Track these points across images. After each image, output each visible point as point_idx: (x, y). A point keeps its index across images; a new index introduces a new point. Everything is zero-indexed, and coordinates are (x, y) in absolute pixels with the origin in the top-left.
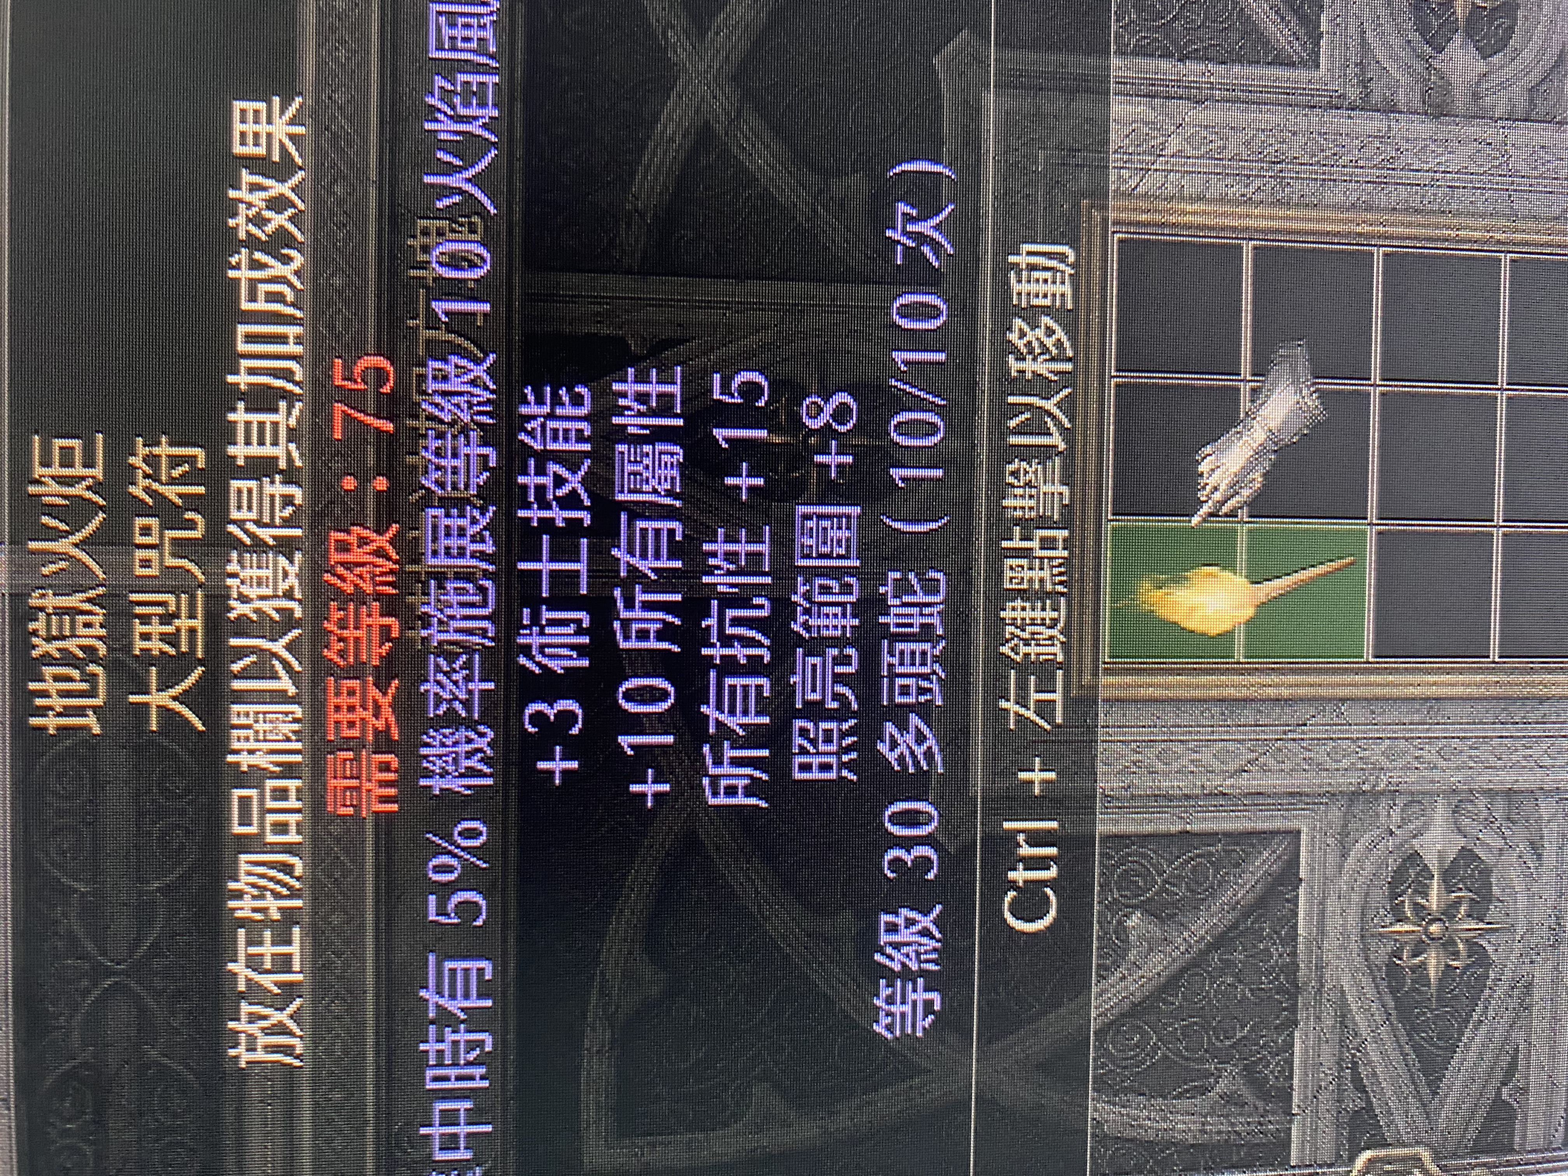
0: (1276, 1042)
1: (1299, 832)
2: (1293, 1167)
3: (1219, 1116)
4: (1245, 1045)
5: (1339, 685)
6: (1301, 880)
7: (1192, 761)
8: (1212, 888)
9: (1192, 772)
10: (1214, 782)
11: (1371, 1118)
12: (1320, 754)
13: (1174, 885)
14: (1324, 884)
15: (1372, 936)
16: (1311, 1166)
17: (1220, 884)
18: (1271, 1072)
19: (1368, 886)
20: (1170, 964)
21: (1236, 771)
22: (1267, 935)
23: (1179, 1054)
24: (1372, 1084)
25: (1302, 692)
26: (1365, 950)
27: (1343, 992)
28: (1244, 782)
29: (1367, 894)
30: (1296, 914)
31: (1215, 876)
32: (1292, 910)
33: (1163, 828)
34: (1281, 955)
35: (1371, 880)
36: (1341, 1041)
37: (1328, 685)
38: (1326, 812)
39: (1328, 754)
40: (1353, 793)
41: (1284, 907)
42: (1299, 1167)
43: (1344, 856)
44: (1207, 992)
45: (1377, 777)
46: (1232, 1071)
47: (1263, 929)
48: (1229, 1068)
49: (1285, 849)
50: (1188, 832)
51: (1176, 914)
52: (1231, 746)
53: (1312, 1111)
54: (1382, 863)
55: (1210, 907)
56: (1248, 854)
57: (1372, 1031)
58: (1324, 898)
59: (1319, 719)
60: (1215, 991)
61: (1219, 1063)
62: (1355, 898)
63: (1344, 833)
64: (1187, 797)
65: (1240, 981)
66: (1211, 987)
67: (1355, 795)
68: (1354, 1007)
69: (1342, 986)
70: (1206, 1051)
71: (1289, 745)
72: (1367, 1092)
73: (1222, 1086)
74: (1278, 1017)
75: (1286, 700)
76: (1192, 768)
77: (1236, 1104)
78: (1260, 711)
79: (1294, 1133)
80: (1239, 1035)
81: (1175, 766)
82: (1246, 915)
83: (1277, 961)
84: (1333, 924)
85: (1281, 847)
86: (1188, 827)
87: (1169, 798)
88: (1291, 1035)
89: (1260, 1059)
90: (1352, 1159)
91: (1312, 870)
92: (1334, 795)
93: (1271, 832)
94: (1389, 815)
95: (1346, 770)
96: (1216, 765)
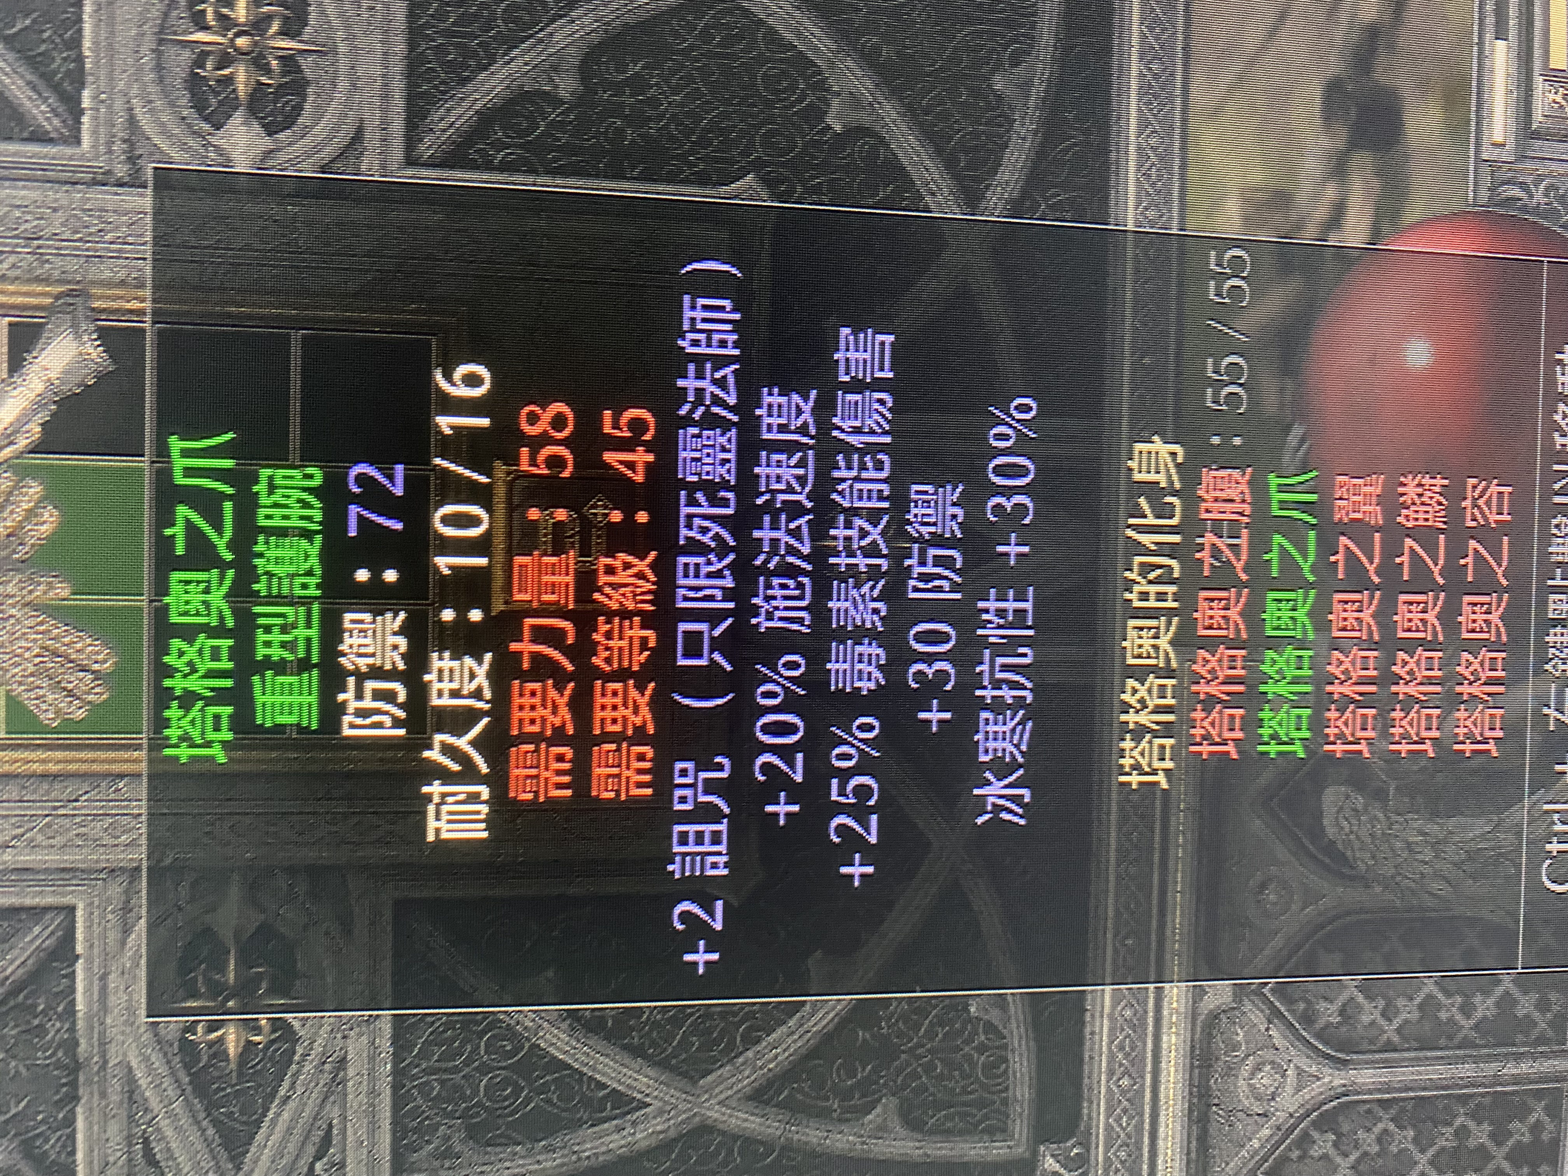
0: (56, 1119)
1: (74, 908)
6: (78, 956)
22: (42, 1011)
24: (167, 1159)
27: (130, 1069)
30: (74, 990)
32: (68, 986)
34: (58, 1031)
36: (130, 1116)
37: (104, 761)
38: (105, 888)
39: (104, 830)
41: (60, 983)
47: (37, 1005)
49: (58, 925)
56: (16, 930)
57: (165, 1107)
58: (106, 974)
59: (93, 795)
68: (142, 1082)
69: (129, 1062)
74: (57, 1093)
82: (16, 991)
83: (54, 1037)
84: (117, 999)
85: (54, 922)
88: (73, 1111)
89: (39, 1134)
91: (90, 946)
92: (114, 871)
93: (43, 908)
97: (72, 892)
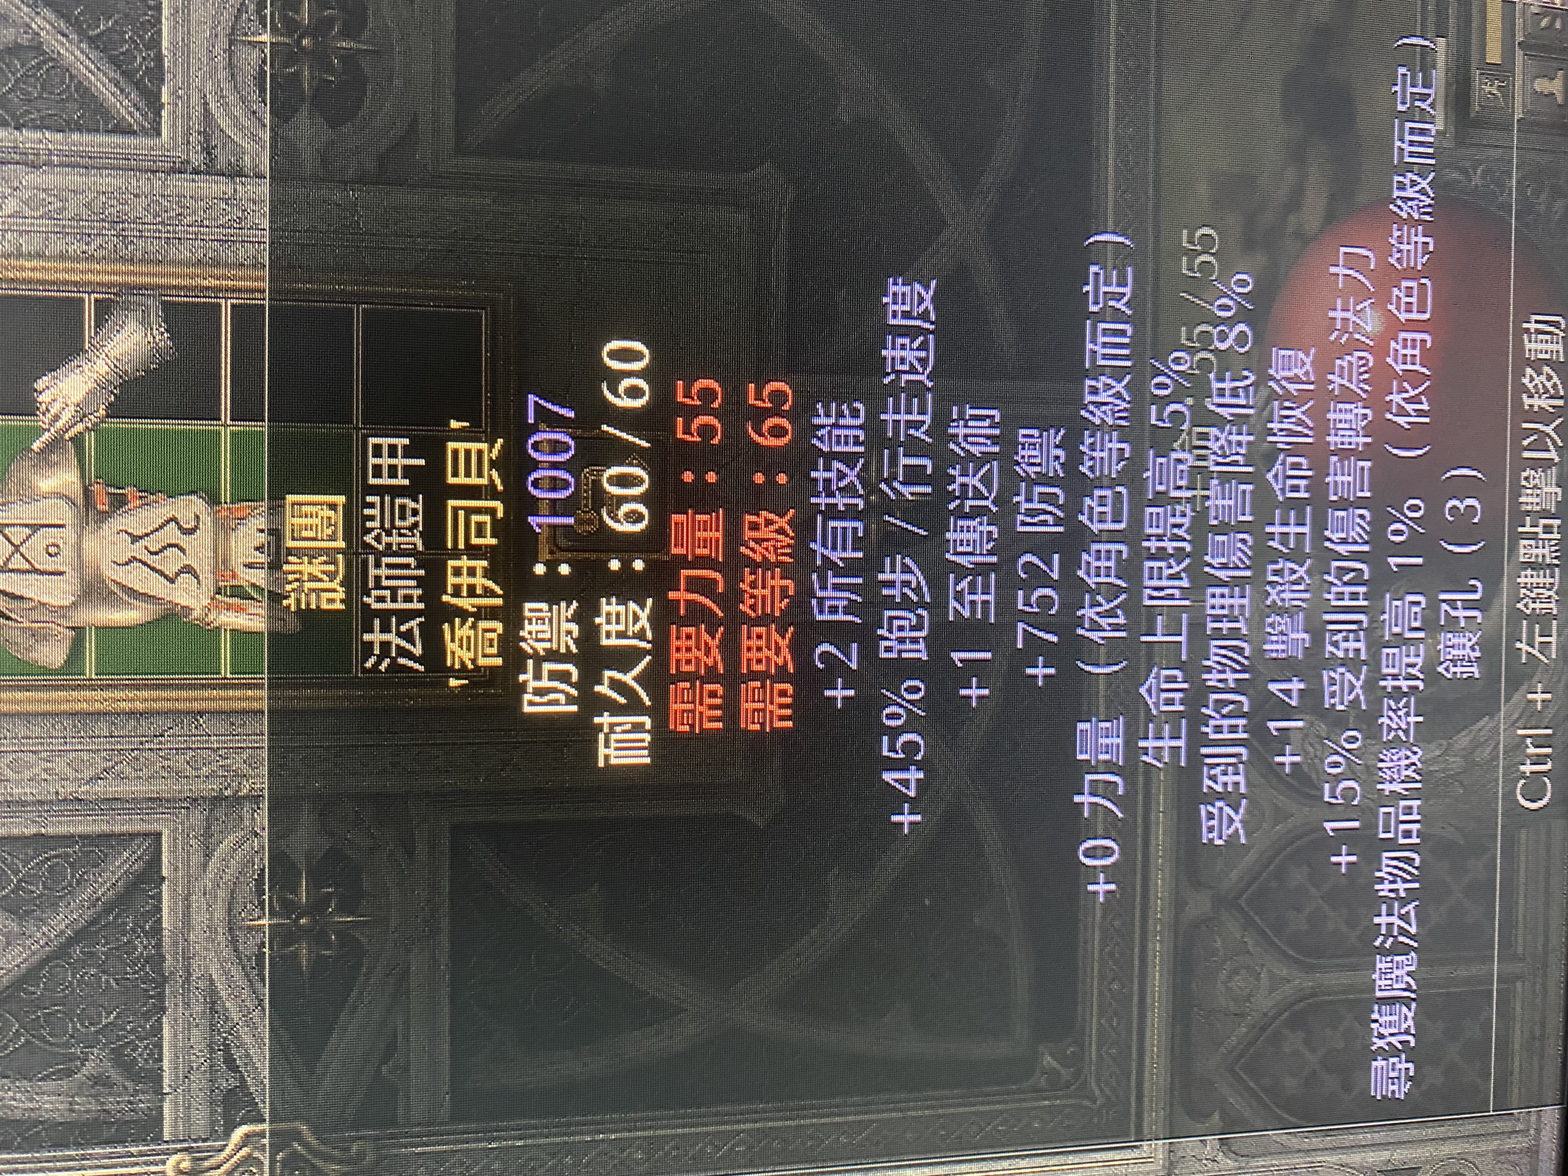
0: (144, 1028)
1: (159, 835)
2: (166, 1142)
3: (87, 1096)
4: (112, 1031)
5: (196, 700)
6: (164, 878)
7: (45, 770)
8: (71, 886)
10: (69, 789)
11: (246, 1096)
13: (31, 884)
14: (189, 882)
15: (240, 928)
16: (184, 1140)
17: (79, 883)
18: (140, 1055)
19: (234, 883)
20: (29, 957)
22: (131, 929)
23: (42, 1039)
24: (246, 1064)
25: (157, 706)
26: (234, 941)
27: (211, 981)
28: (99, 788)
29: (233, 892)
30: (161, 909)
31: (73, 875)
32: (155, 906)
33: (15, 831)
34: (145, 947)
35: (237, 878)
36: (212, 1025)
37: (185, 700)
38: (188, 816)
39: (188, 763)
40: (215, 798)
41: (147, 903)
42: (173, 1142)
43: (208, 856)
44: (69, 982)
45: (240, 784)
46: (99, 1054)
47: (126, 924)
48: (95, 1051)
49: (145, 851)
50: (43, 835)
51: (34, 911)
52: (85, 756)
53: (184, 1090)
54: (248, 861)
55: (69, 904)
56: (106, 855)
57: (244, 1016)
58: (189, 894)
59: (177, 730)
60: (78, 981)
61: (86, 1047)
62: (221, 894)
63: (207, 833)
65: (104, 972)
66: (74, 977)
67: (217, 800)
68: (223, 993)
69: (211, 976)
70: (72, 1037)
72: (240, 1072)
73: (89, 1068)
74: (145, 1005)
76: (44, 776)
77: (104, 1085)
78: (113, 723)
79: (166, 1111)
80: (104, 1022)
82: (107, 910)
83: (142, 953)
84: (199, 918)
85: (142, 848)
86: (43, 831)
87: (23, 803)
88: (159, 1021)
89: (128, 1043)
90: (227, 1135)
91: (176, 869)
92: (195, 800)
93: (131, 835)
94: (253, 819)
95: (207, 777)
97: (157, 820)
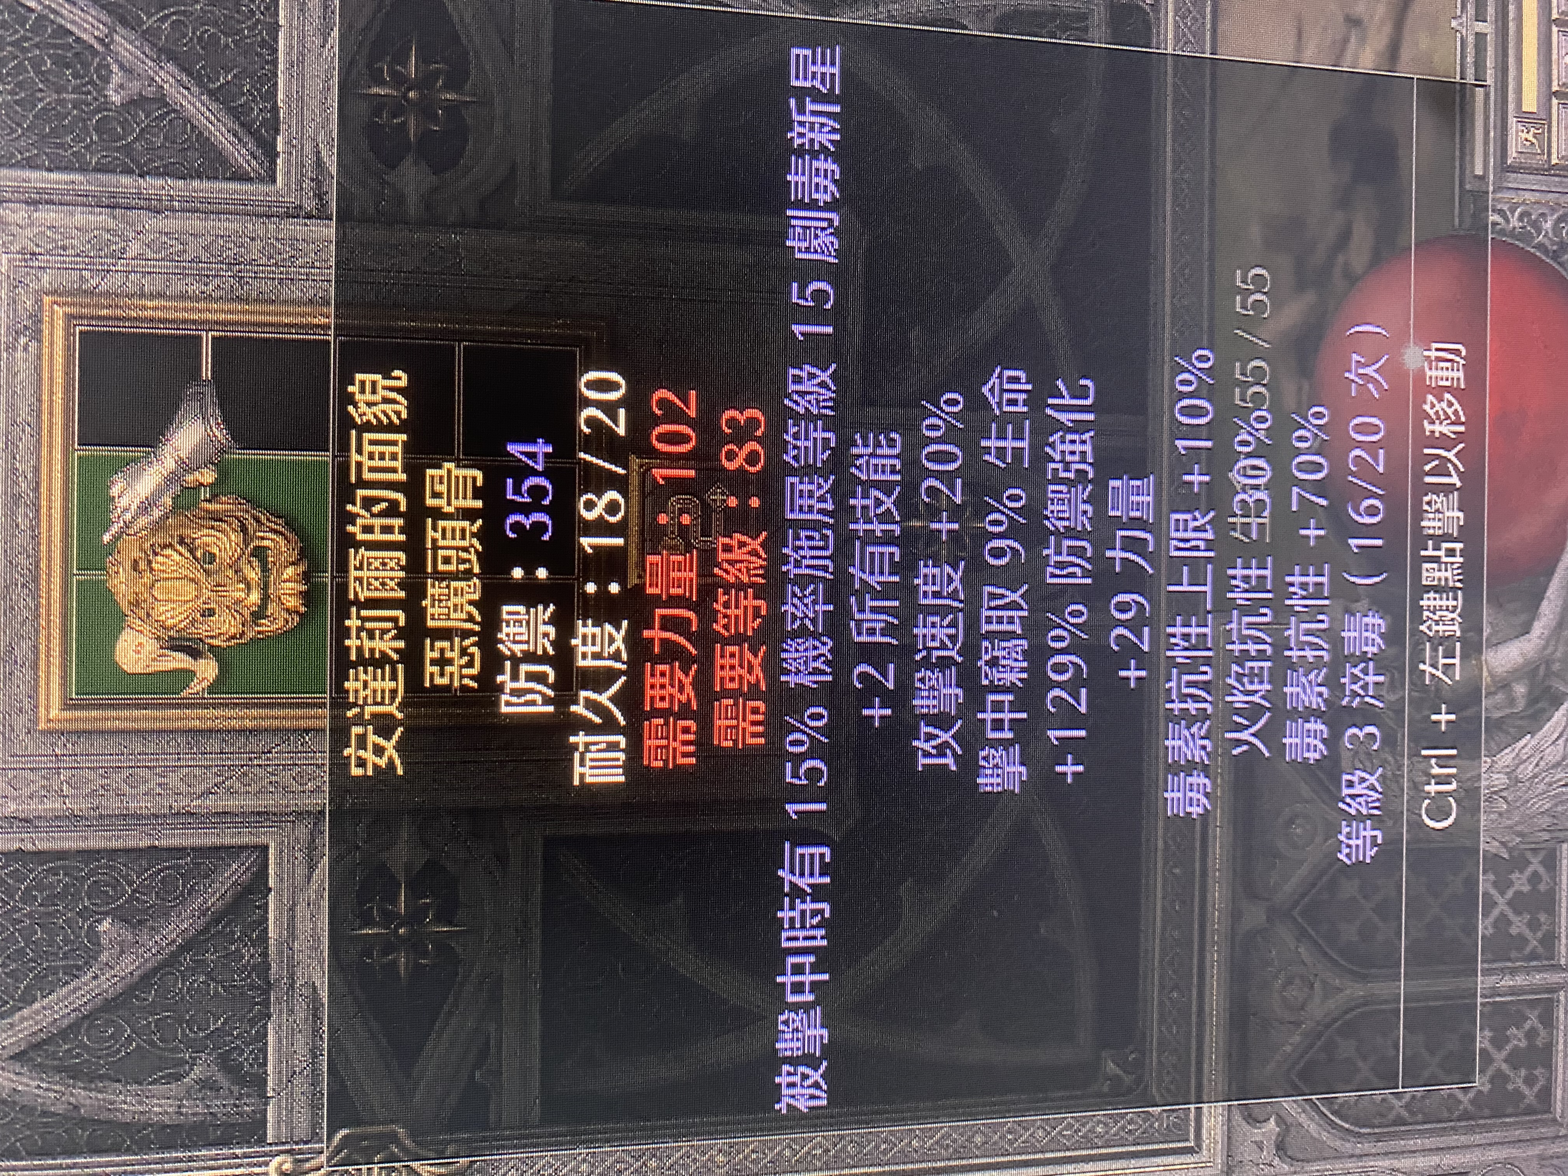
0: (249, 1033)
1: (266, 848)
2: (269, 1144)
3: (195, 1099)
4: (219, 1036)
9: (159, 794)
10: (182, 803)
12: (286, 777)
13: (144, 894)
16: (287, 1143)
17: (190, 893)
18: (246, 1059)
20: (143, 964)
21: (203, 794)
22: (239, 938)
23: (153, 1044)
28: (212, 803)
31: (184, 886)
32: (261, 916)
33: (131, 843)
34: (252, 956)
42: (276, 1144)
46: (206, 1059)
48: (204, 1056)
49: (254, 862)
50: (157, 847)
51: (147, 920)
52: (197, 772)
53: (287, 1094)
55: (180, 913)
56: (216, 867)
61: (194, 1052)
64: (156, 816)
65: (212, 979)
71: (257, 770)
73: (197, 1073)
74: (251, 1011)
75: (250, 732)
77: (211, 1088)
78: (224, 740)
79: (270, 1114)
80: (213, 1027)
81: (143, 789)
82: (217, 920)
83: (249, 961)
85: (250, 859)
86: (156, 843)
87: (139, 817)
88: (264, 1027)
89: (234, 1048)
93: (240, 847)
96: (184, 788)
97: (264, 833)
